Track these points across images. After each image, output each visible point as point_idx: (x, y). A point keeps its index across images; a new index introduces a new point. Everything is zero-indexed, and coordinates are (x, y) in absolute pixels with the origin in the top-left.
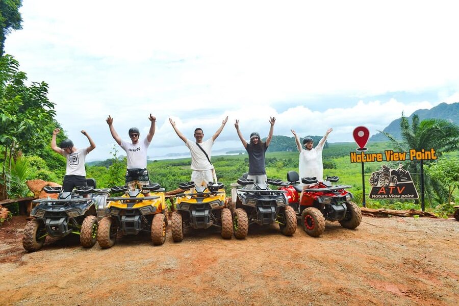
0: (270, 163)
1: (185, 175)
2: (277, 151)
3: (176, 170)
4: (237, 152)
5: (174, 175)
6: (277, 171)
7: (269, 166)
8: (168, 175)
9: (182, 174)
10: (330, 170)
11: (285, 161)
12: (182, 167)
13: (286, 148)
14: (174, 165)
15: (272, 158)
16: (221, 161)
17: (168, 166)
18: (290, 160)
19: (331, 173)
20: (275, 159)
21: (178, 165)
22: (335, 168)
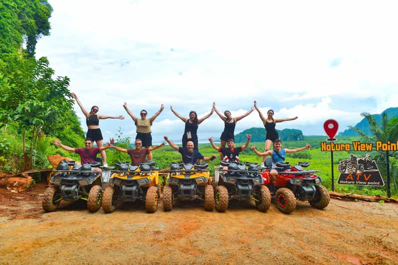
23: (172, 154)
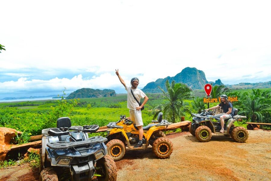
0: (83, 105)
1: (21, 113)
2: (86, 97)
3: (13, 109)
4: (60, 98)
5: (11, 114)
6: (88, 110)
7: (82, 107)
8: (6, 114)
9: (18, 113)
10: (118, 109)
11: (92, 103)
12: (18, 108)
13: (92, 96)
14: (11, 106)
15: (84, 101)
16: (49, 103)
17: (5, 107)
18: (95, 103)
19: (119, 110)
20: (86, 102)
21: (15, 106)
22: (121, 108)
23: (16, 109)
